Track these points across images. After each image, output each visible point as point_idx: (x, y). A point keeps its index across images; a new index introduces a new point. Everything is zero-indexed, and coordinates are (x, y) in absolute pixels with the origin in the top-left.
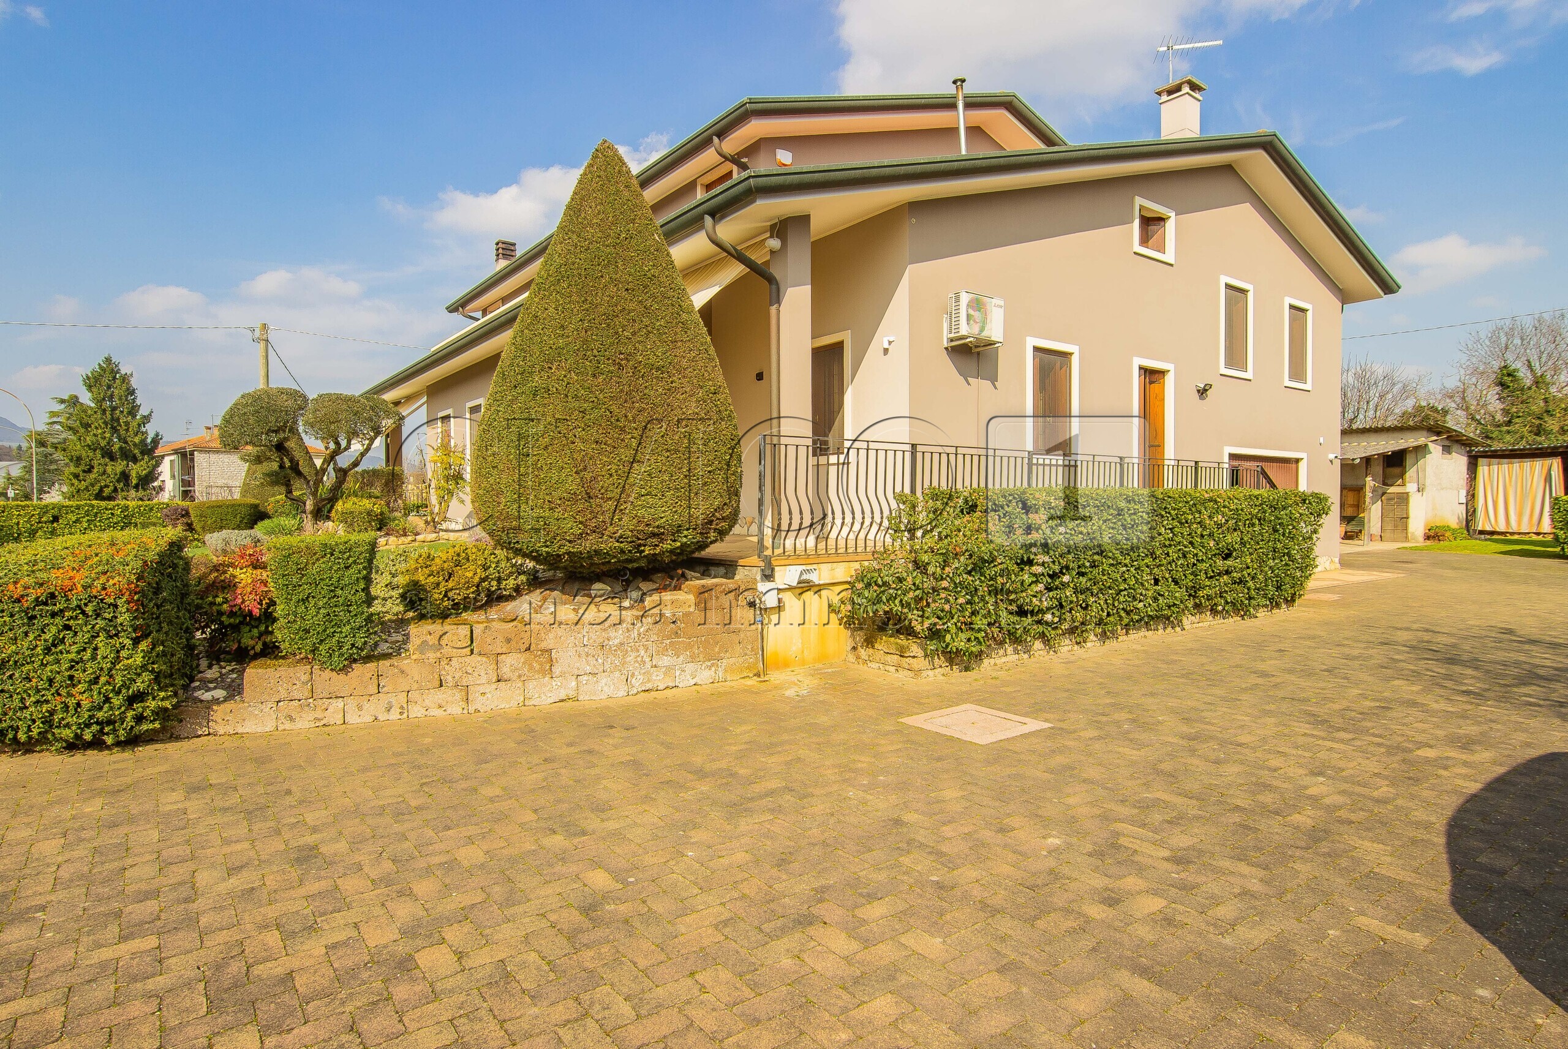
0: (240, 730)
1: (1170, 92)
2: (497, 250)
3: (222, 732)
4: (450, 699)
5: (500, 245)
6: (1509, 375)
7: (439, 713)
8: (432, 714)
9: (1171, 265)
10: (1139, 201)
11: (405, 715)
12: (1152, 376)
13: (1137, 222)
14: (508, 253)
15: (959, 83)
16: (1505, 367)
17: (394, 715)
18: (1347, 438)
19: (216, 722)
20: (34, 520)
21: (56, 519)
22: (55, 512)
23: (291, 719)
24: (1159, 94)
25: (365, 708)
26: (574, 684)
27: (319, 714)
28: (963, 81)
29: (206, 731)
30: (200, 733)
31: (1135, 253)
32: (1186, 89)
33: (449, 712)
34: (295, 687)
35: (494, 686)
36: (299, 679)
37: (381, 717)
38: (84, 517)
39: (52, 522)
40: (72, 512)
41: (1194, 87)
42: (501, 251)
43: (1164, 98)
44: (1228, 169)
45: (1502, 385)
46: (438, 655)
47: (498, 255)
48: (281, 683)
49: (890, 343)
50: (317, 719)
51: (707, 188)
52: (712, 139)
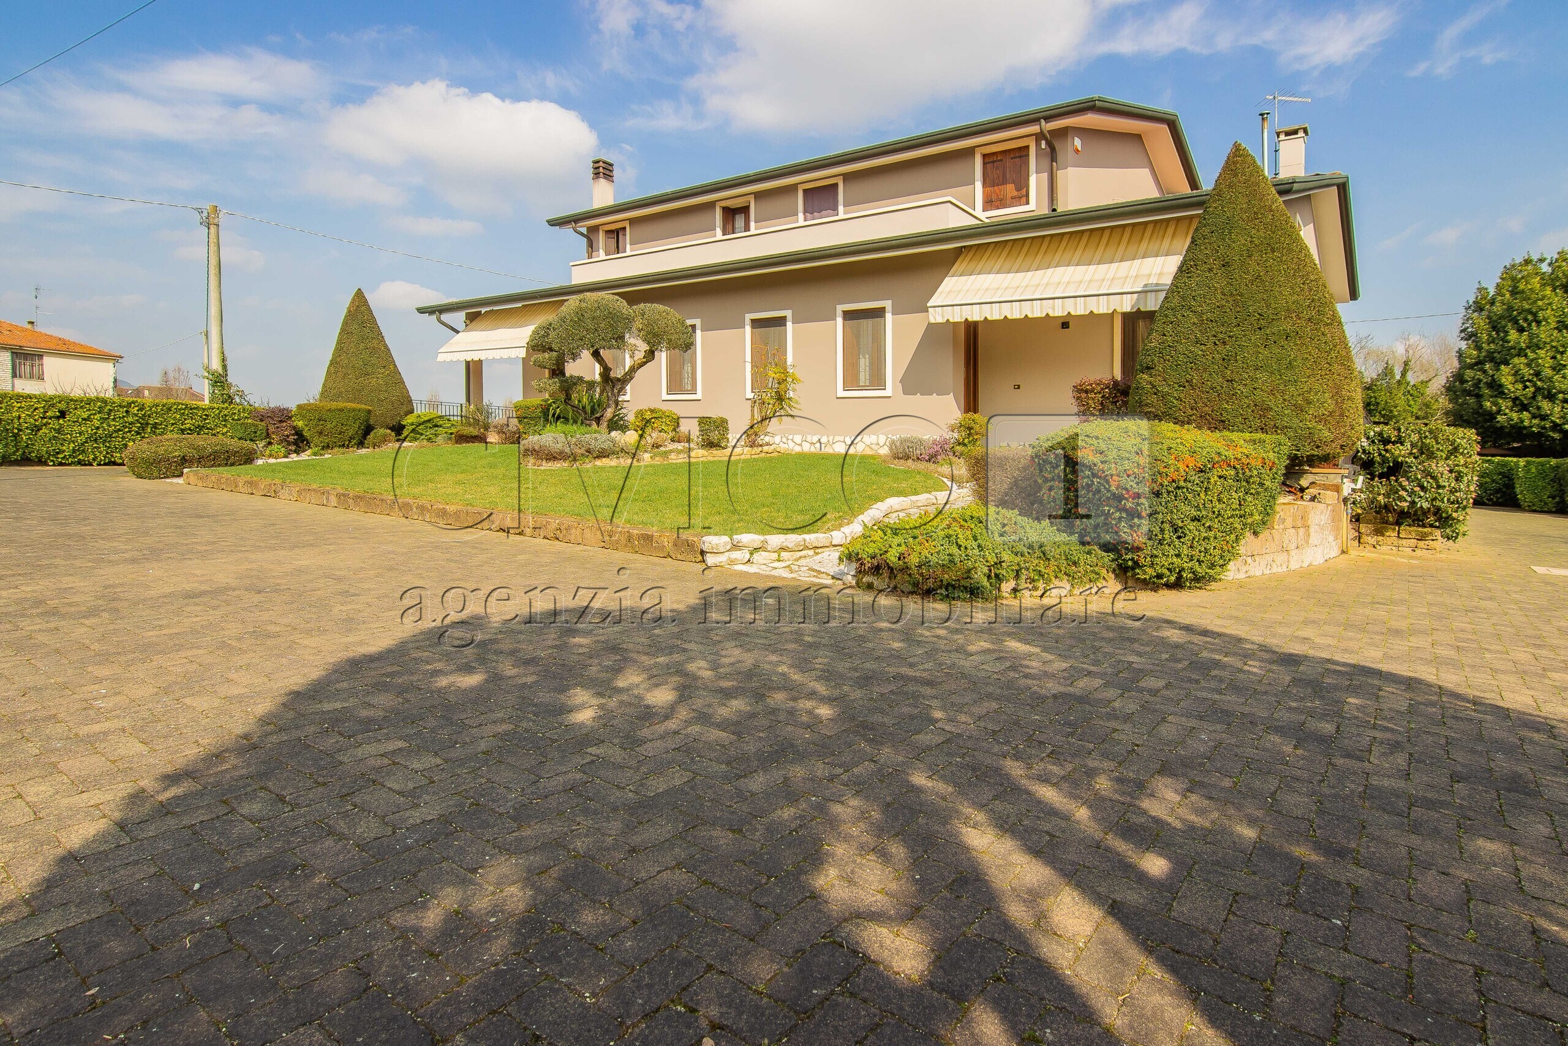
1: (1287, 134)
5: (601, 164)
7: (1280, 570)
14: (607, 172)
20: (38, 414)
21: (63, 414)
22: (62, 406)
32: (1301, 134)
33: (1283, 569)
38: (95, 414)
39: (58, 418)
40: (81, 407)
41: (1305, 131)
42: (601, 170)
43: (1282, 137)
51: (984, 156)
52: (1036, 120)
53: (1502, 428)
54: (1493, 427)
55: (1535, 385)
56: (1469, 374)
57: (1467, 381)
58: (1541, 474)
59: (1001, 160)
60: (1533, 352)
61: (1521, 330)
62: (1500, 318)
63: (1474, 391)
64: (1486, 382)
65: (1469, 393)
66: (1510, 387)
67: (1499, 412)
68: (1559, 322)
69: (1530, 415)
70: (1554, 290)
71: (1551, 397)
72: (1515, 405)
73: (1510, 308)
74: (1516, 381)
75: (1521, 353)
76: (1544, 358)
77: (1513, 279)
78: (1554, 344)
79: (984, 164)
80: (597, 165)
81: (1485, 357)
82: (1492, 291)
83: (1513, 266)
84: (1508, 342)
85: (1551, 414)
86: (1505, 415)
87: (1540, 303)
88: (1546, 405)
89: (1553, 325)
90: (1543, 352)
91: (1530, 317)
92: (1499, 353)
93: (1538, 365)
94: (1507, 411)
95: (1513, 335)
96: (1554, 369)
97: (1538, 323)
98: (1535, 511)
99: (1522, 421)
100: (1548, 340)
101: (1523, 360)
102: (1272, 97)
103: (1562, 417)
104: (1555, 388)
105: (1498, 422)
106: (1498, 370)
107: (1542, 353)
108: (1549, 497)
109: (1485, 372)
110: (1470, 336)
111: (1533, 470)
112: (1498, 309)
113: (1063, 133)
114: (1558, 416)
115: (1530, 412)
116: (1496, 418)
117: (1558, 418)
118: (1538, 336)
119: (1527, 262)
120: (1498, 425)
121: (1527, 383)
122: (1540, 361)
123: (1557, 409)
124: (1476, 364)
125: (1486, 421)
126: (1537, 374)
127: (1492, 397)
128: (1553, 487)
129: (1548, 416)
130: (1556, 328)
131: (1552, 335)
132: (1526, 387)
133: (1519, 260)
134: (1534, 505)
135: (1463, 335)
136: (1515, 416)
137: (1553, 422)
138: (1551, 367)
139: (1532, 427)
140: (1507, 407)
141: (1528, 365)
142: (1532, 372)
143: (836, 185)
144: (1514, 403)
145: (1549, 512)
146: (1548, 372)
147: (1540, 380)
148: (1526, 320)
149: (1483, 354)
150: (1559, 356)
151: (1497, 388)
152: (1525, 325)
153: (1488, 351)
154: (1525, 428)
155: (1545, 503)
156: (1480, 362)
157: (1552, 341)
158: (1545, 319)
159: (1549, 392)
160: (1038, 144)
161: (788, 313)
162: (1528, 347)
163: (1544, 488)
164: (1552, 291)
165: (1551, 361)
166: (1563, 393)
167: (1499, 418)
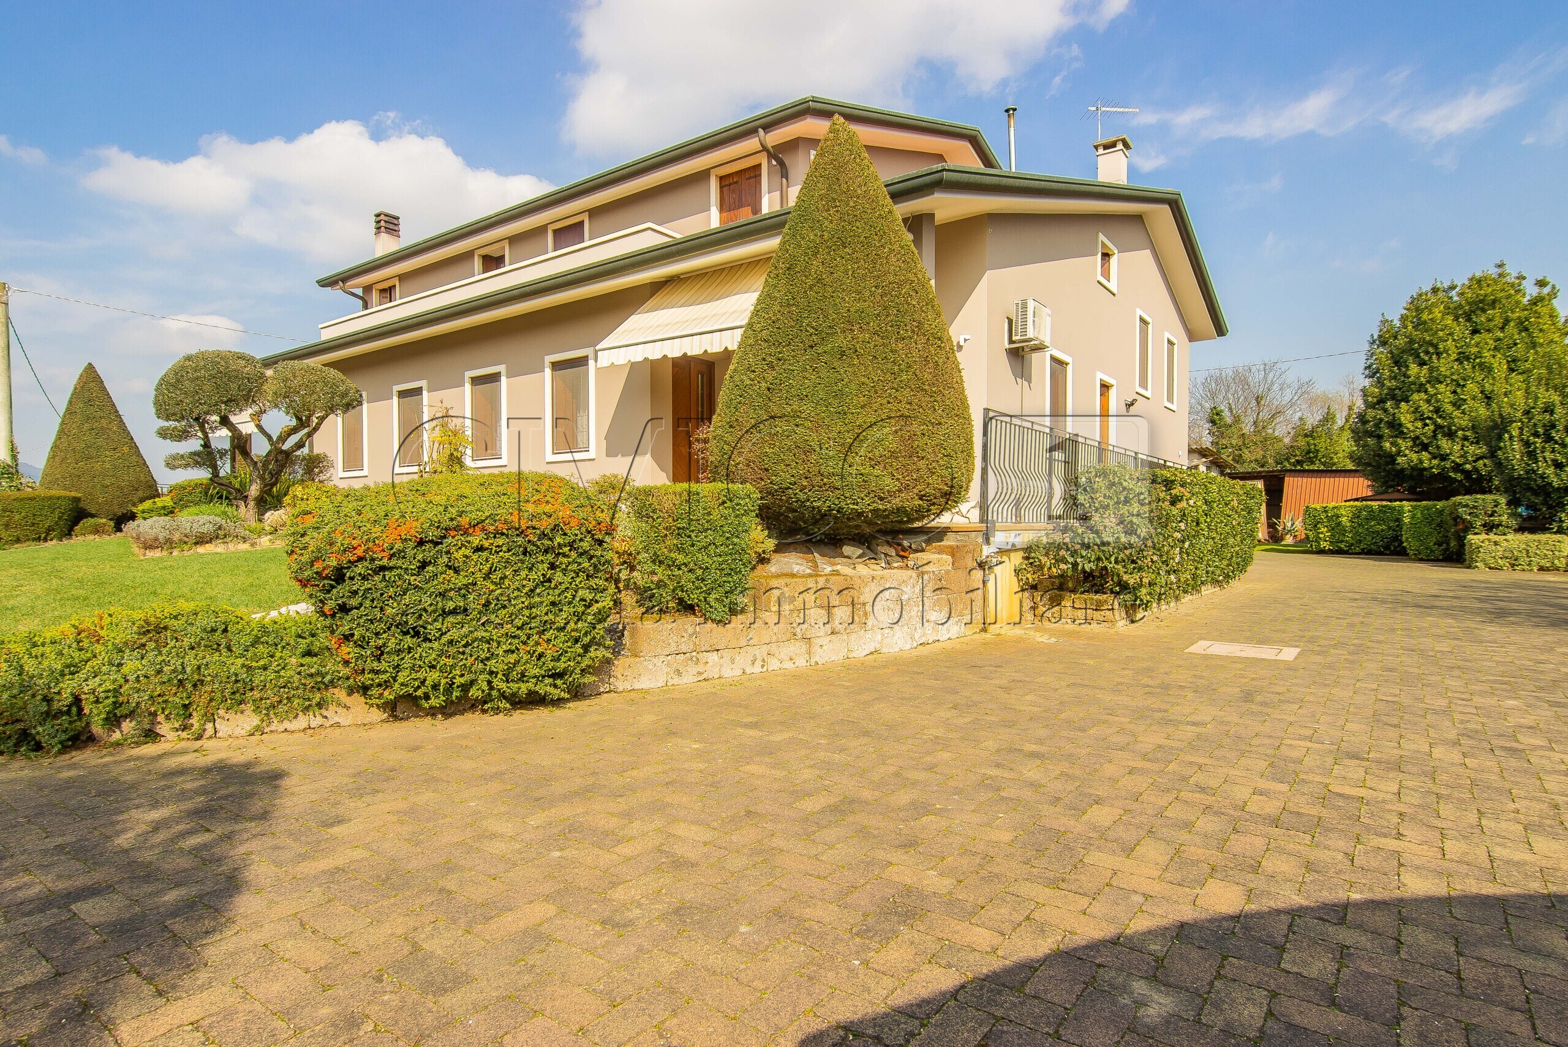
0: (637, 686)
1: (1106, 147)
2: (378, 222)
3: (621, 689)
4: (798, 651)
5: (382, 217)
6: (1217, 414)
7: (789, 665)
8: (785, 666)
9: (1114, 295)
10: (1102, 237)
11: (765, 668)
12: (1105, 387)
13: (1100, 255)
14: (391, 226)
15: (1011, 112)
16: (1215, 408)
17: (757, 669)
18: (1191, 455)
19: (616, 677)
23: (679, 673)
24: (1096, 147)
25: (736, 661)
26: (879, 637)
27: (700, 668)
28: (1015, 110)
29: (607, 687)
30: (602, 690)
31: (1098, 282)
32: (1120, 146)
33: (796, 664)
34: (683, 639)
35: (829, 638)
36: (686, 631)
37: (748, 671)
41: (1126, 145)
42: (383, 224)
43: (1101, 151)
44: (1138, 218)
45: (1213, 422)
46: (792, 607)
47: (379, 228)
48: (672, 635)
49: (965, 340)
50: (700, 673)
51: (722, 178)
52: (752, 132)
53: (1403, 470)
54: (1394, 470)
55: (1435, 423)
56: (1371, 413)
57: (1369, 421)
58: (1427, 519)
59: (737, 182)
60: (1433, 387)
61: (1422, 364)
62: (1402, 353)
63: (1375, 431)
64: (1387, 422)
65: (1370, 434)
66: (1409, 425)
67: (1399, 453)
68: (1460, 353)
69: (1429, 456)
70: (1456, 319)
71: (1450, 435)
72: (1415, 445)
73: (1412, 341)
74: (1416, 420)
75: (1421, 388)
76: (1444, 393)
77: (1417, 309)
78: (1454, 377)
79: (721, 187)
80: (379, 219)
81: (1386, 394)
82: (1397, 323)
83: (1420, 295)
84: (1409, 377)
85: (1451, 454)
86: (1405, 456)
87: (1441, 334)
88: (1445, 444)
89: (1454, 356)
90: (1443, 386)
91: (1431, 350)
92: (1400, 389)
93: (1438, 401)
94: (1407, 452)
95: (1414, 369)
96: (1454, 404)
97: (1439, 354)
98: (1421, 560)
99: (1421, 462)
100: (1448, 373)
101: (1423, 396)
102: (1094, 109)
103: (1462, 456)
104: (1455, 426)
105: (1398, 464)
106: (1398, 407)
107: (1441, 387)
108: (1435, 544)
109: (1385, 411)
110: (1372, 372)
111: (1419, 515)
112: (1401, 342)
113: (793, 145)
114: (1458, 455)
115: (1430, 453)
116: (1396, 460)
117: (1459, 457)
118: (1438, 370)
119: (1435, 290)
120: (1399, 467)
121: (1427, 421)
122: (1439, 396)
123: (1457, 447)
124: (1379, 402)
125: (1387, 464)
126: (1437, 411)
127: (1392, 437)
128: (1439, 533)
129: (1448, 455)
130: (1456, 360)
131: (1453, 367)
132: (1426, 425)
133: (1426, 288)
134: (1420, 553)
135: (1367, 372)
136: (1414, 457)
137: (1453, 462)
138: (1451, 402)
139: (1432, 468)
140: (1407, 448)
141: (1428, 401)
142: (1431, 408)
143: (582, 223)
144: (1414, 443)
145: (1437, 560)
146: (1449, 408)
147: (1440, 417)
148: (1427, 353)
149: (1385, 391)
150: (1459, 390)
151: (1396, 427)
152: (1427, 358)
153: (1389, 389)
154: (1425, 469)
155: (1432, 551)
156: (1382, 401)
157: (1452, 374)
158: (1446, 351)
159: (1450, 429)
160: (769, 162)
161: (501, 368)
162: (1428, 382)
163: (1430, 534)
164: (1453, 320)
165: (1452, 396)
166: (1463, 430)
167: (1400, 460)
